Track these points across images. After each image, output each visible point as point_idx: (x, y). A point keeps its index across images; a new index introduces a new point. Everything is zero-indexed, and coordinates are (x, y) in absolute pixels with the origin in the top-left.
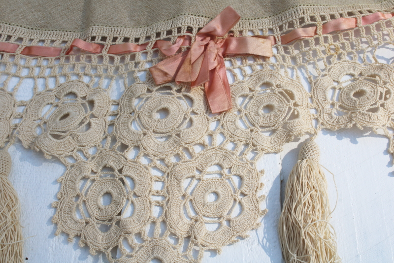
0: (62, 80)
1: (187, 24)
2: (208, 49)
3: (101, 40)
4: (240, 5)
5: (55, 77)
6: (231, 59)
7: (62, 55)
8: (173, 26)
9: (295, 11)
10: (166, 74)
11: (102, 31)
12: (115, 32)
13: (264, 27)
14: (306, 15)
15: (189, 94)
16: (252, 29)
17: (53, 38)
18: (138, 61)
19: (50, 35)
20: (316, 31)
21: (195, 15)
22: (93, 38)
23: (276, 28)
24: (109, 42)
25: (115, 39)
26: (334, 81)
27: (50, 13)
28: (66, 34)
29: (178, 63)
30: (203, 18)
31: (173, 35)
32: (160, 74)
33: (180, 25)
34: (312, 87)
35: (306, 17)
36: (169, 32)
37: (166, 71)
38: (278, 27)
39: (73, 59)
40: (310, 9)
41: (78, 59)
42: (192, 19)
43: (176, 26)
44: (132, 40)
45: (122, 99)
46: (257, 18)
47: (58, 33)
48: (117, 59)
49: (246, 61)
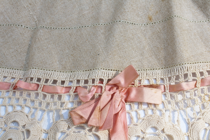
0: (10, 109)
1: (99, 77)
2: (114, 97)
3: (37, 81)
4: (141, 57)
5: (5, 106)
6: (131, 104)
7: (10, 89)
8: (89, 77)
9: (182, 68)
10: (81, 117)
11: (38, 74)
12: (48, 75)
13: (158, 77)
14: (189, 72)
15: (97, 133)
16: (148, 78)
17: (5, 75)
18: (64, 101)
19: (3, 72)
20: (196, 84)
21: (106, 70)
22: (32, 79)
23: (166, 79)
24: (42, 83)
25: (47, 81)
26: (206, 123)
27: (4, 54)
28: (15, 72)
29: (91, 108)
30: (111, 71)
31: (89, 84)
32: (77, 117)
33: (94, 78)
34: (189, 128)
35: (189, 74)
36: (86, 82)
37: (82, 115)
38: (167, 78)
39: (18, 93)
40: (192, 66)
41: (21, 94)
42: (103, 72)
43: (91, 77)
44: (59, 83)
45: (50, 130)
46: (152, 69)
47: (9, 71)
48: (49, 96)
49: (141, 105)
